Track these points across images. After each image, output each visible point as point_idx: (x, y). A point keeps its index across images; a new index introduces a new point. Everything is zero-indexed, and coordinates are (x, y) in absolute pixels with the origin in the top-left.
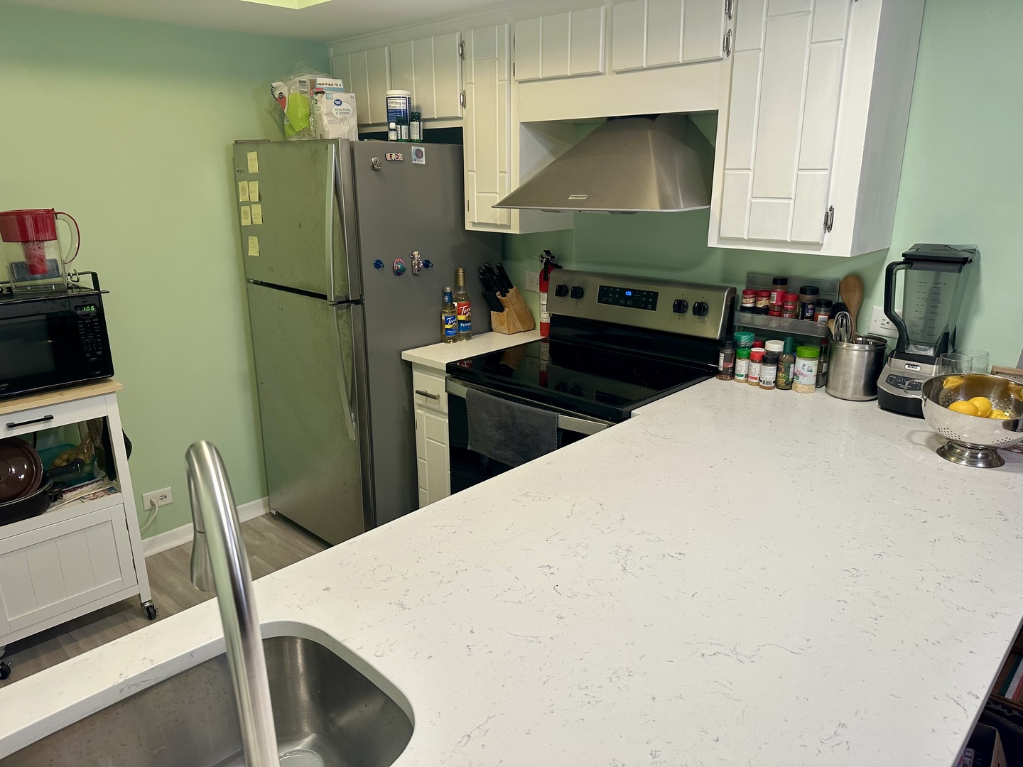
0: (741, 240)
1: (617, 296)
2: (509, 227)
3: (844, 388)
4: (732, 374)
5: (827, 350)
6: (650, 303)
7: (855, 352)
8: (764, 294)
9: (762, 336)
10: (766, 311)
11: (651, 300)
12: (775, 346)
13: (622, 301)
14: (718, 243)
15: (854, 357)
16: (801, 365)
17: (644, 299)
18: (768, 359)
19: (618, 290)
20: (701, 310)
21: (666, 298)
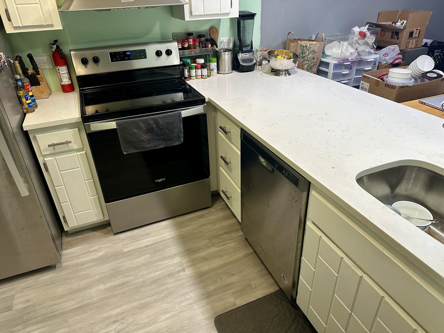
0: (201, 16)
1: (122, 56)
3: (225, 71)
4: (190, 77)
5: (217, 56)
6: (143, 56)
7: (227, 55)
8: (186, 41)
9: (194, 59)
10: (189, 48)
11: (142, 54)
12: (202, 61)
13: (126, 58)
14: (190, 18)
15: (227, 57)
16: (214, 65)
17: (138, 54)
18: (203, 66)
19: (122, 53)
20: (169, 52)
21: (151, 50)
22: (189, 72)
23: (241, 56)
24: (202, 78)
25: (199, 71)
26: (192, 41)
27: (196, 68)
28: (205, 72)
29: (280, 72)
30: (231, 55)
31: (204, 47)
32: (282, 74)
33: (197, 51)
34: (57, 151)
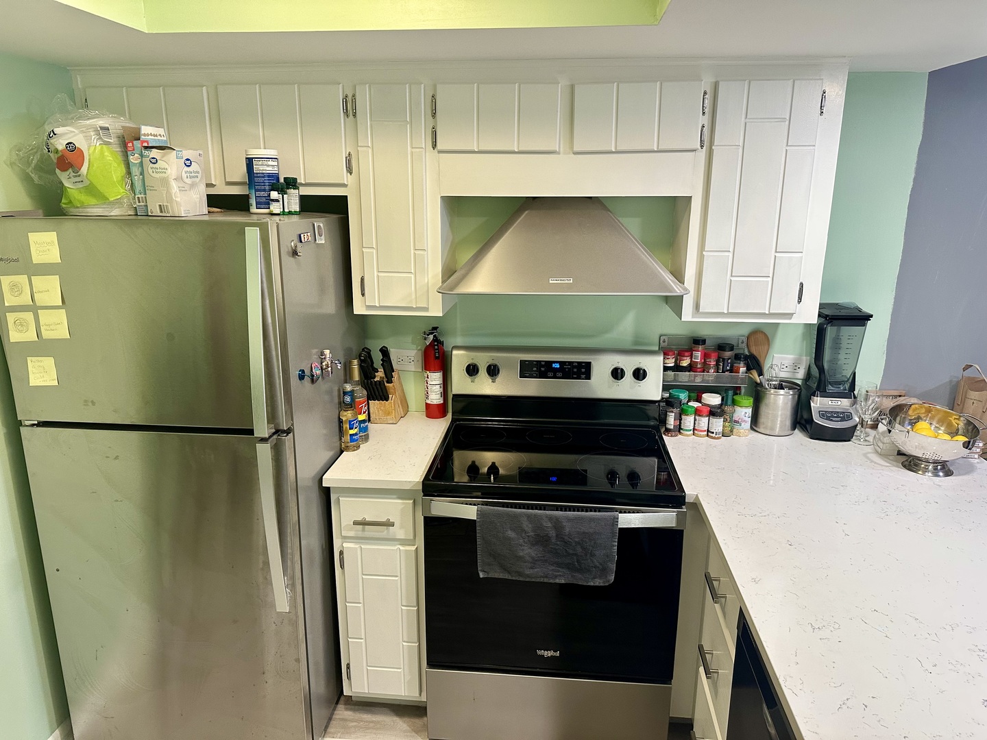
0: (721, 314)
1: (543, 369)
2: (426, 309)
3: (773, 429)
4: (679, 429)
5: (758, 395)
6: (583, 373)
7: (781, 397)
8: (686, 354)
9: (697, 392)
10: (691, 368)
11: (583, 370)
12: (713, 400)
13: (550, 374)
14: (693, 317)
15: (780, 403)
16: (743, 413)
17: (575, 370)
18: (713, 412)
19: (543, 363)
20: (639, 374)
21: (602, 366)
22: (679, 418)
23: (818, 403)
24: (708, 435)
25: (703, 422)
26: (699, 355)
27: (698, 412)
28: (718, 424)
29: (920, 462)
30: (793, 398)
31: (727, 371)
32: (926, 470)
33: (710, 377)
34: (367, 534)
